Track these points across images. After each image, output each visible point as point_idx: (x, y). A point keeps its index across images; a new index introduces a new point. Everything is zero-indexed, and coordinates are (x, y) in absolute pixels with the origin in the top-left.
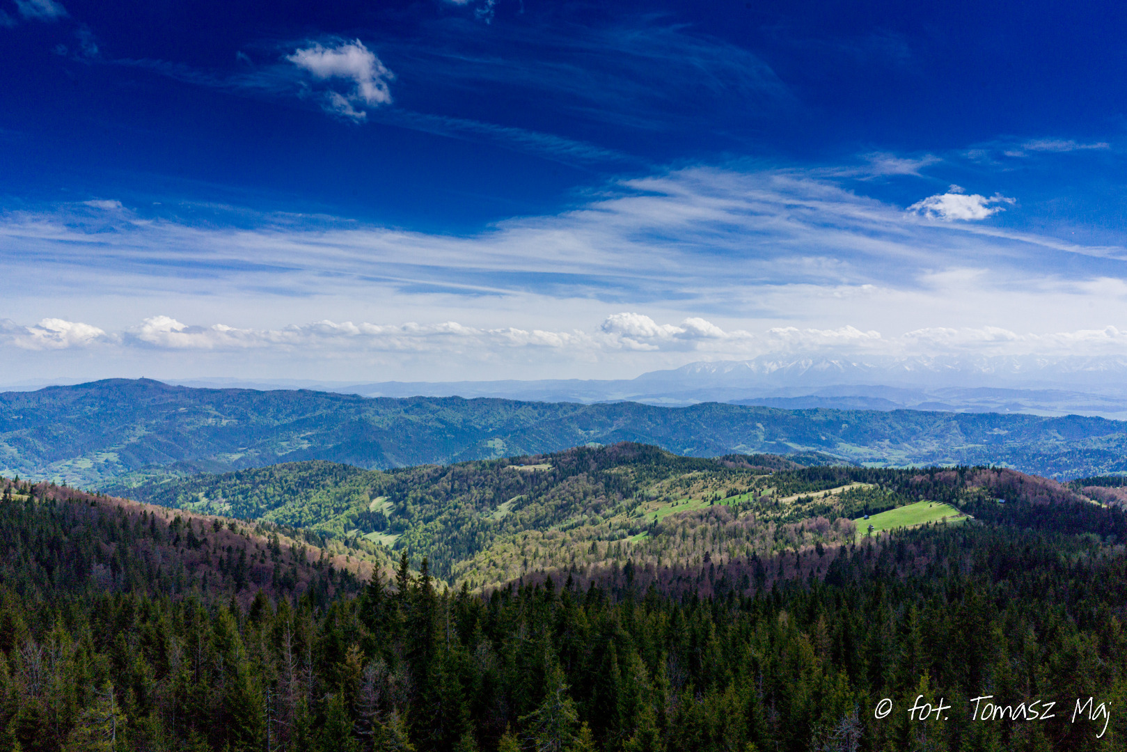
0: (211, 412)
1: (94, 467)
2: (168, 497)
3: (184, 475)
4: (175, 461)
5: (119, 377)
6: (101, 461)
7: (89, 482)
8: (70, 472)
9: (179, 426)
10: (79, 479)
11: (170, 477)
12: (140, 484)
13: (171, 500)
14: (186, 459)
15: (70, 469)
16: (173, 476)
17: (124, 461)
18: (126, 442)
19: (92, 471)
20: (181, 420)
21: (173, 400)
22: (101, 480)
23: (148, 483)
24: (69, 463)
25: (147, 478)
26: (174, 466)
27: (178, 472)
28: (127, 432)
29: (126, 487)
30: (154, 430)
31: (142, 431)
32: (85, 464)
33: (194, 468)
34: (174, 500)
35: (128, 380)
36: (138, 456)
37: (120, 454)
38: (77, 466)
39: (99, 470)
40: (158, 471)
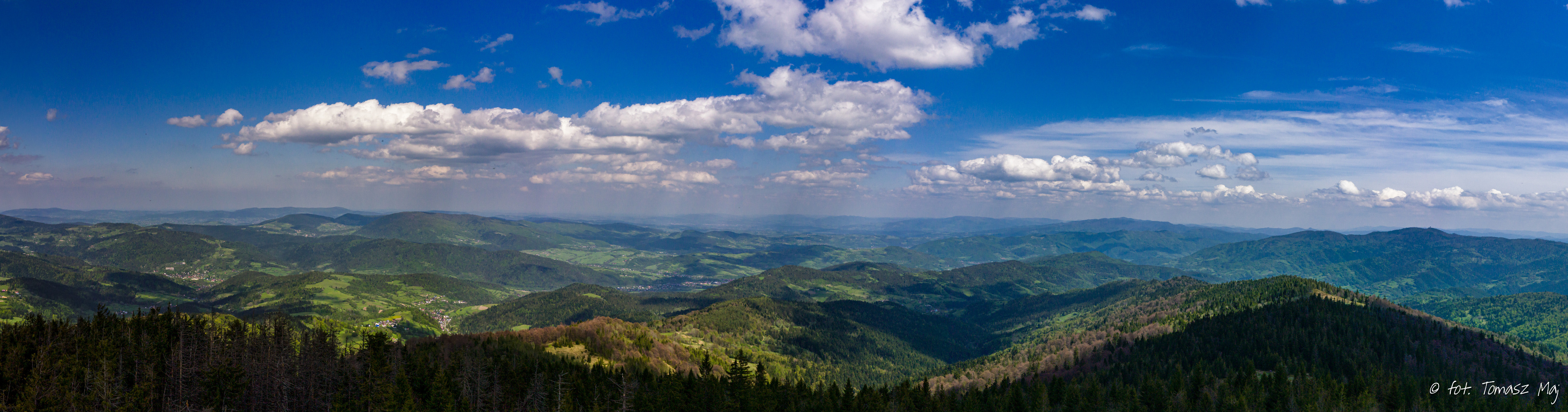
0: (1475, 253)
1: (1399, 288)
2: (1445, 310)
3: (1456, 297)
4: (1450, 287)
5: (1415, 227)
6: (1403, 284)
7: (1396, 297)
8: (1385, 290)
9: (1453, 262)
10: (1389, 295)
11: (1446, 298)
12: (1427, 301)
13: (1448, 314)
14: (1457, 286)
15: (1384, 288)
16: (1449, 297)
17: (1417, 285)
18: (1419, 272)
19: (1397, 290)
20: (1455, 258)
21: (1449, 244)
22: (1403, 297)
23: (1432, 301)
24: (1384, 284)
25: (1432, 298)
26: (1449, 291)
27: (1452, 295)
28: (1419, 265)
29: (1419, 303)
30: (1437, 264)
31: (1429, 265)
32: (1394, 285)
33: (1462, 293)
34: (1449, 314)
35: (1421, 229)
36: (1425, 282)
37: (1415, 280)
38: (1389, 286)
39: (1402, 290)
40: (1439, 293)
